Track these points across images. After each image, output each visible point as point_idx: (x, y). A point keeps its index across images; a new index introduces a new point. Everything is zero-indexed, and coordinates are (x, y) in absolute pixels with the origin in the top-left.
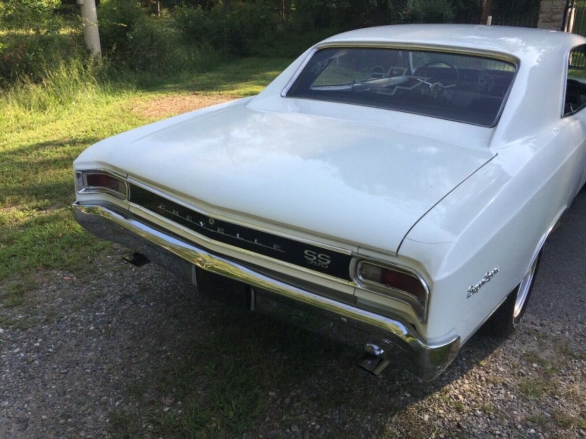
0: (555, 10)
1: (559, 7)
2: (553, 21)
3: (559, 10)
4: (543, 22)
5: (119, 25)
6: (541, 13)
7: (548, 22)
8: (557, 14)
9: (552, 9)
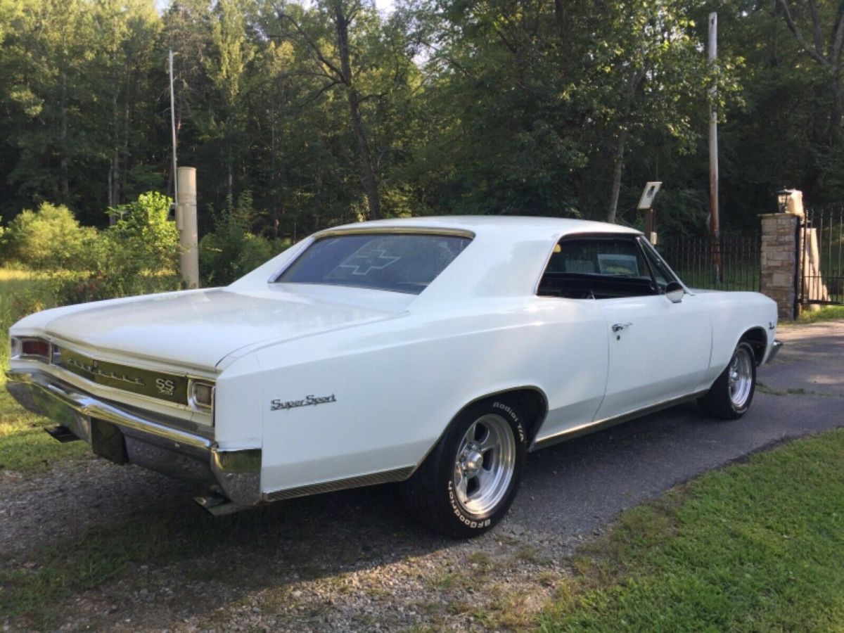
0: (782, 231)
1: (787, 226)
2: (781, 244)
3: (787, 230)
4: (768, 245)
5: (213, 249)
6: (765, 234)
7: (774, 245)
8: (785, 235)
9: (778, 229)
